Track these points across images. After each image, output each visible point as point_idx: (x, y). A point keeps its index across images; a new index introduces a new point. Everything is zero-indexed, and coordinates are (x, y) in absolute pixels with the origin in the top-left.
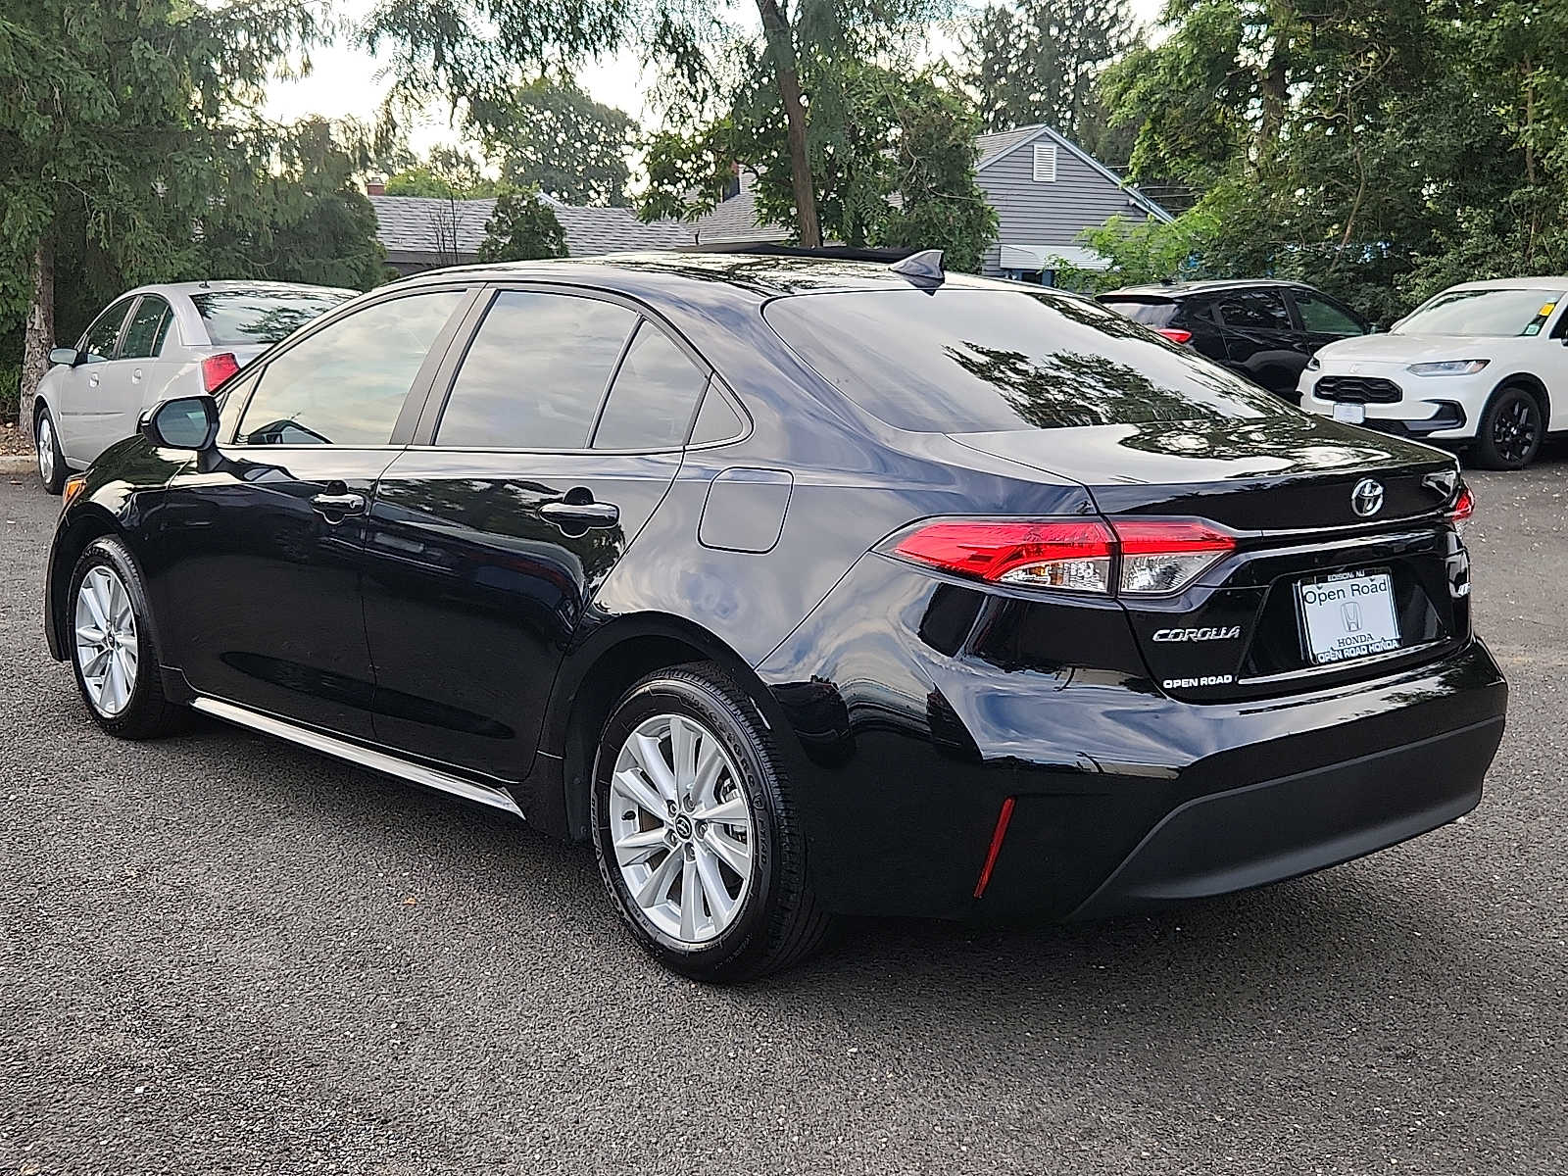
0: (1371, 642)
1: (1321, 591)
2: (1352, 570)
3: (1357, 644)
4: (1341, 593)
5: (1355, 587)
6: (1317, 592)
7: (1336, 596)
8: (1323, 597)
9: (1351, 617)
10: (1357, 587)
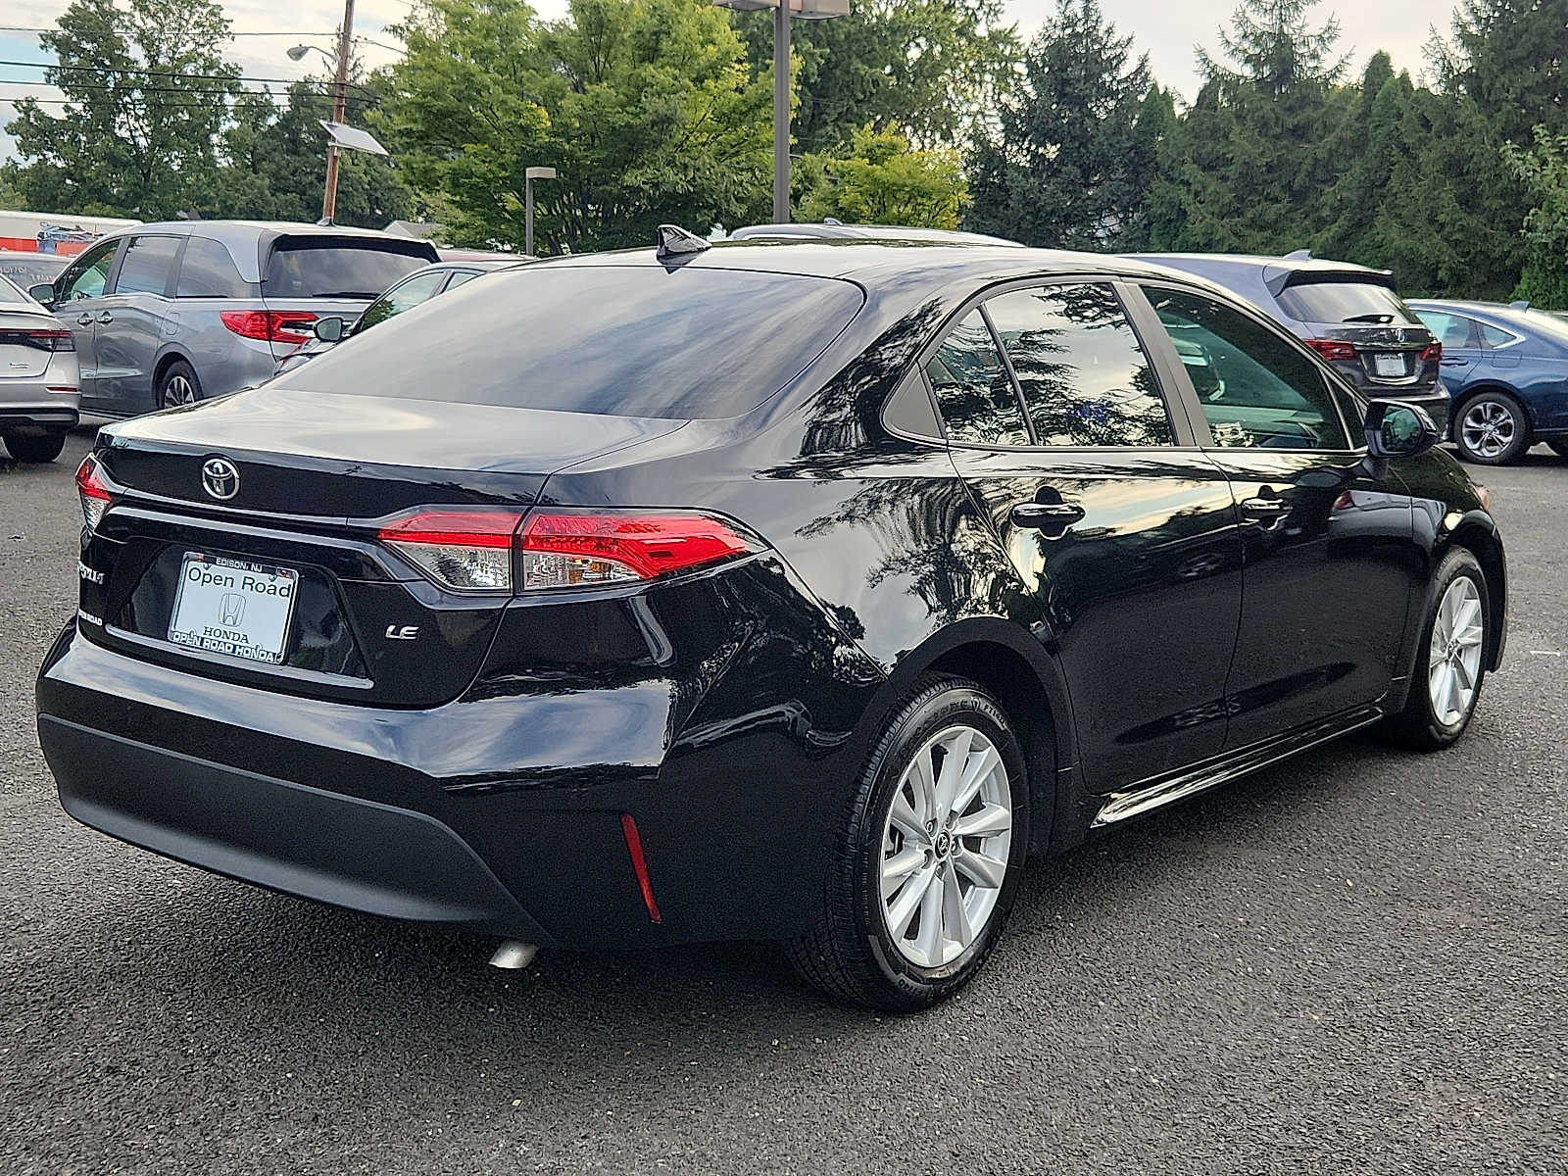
0: (244, 644)
1: (206, 572)
2: (250, 561)
3: (226, 640)
4: (229, 581)
5: (248, 581)
6: (203, 571)
7: (223, 582)
8: (207, 578)
9: (232, 610)
10: (251, 581)
